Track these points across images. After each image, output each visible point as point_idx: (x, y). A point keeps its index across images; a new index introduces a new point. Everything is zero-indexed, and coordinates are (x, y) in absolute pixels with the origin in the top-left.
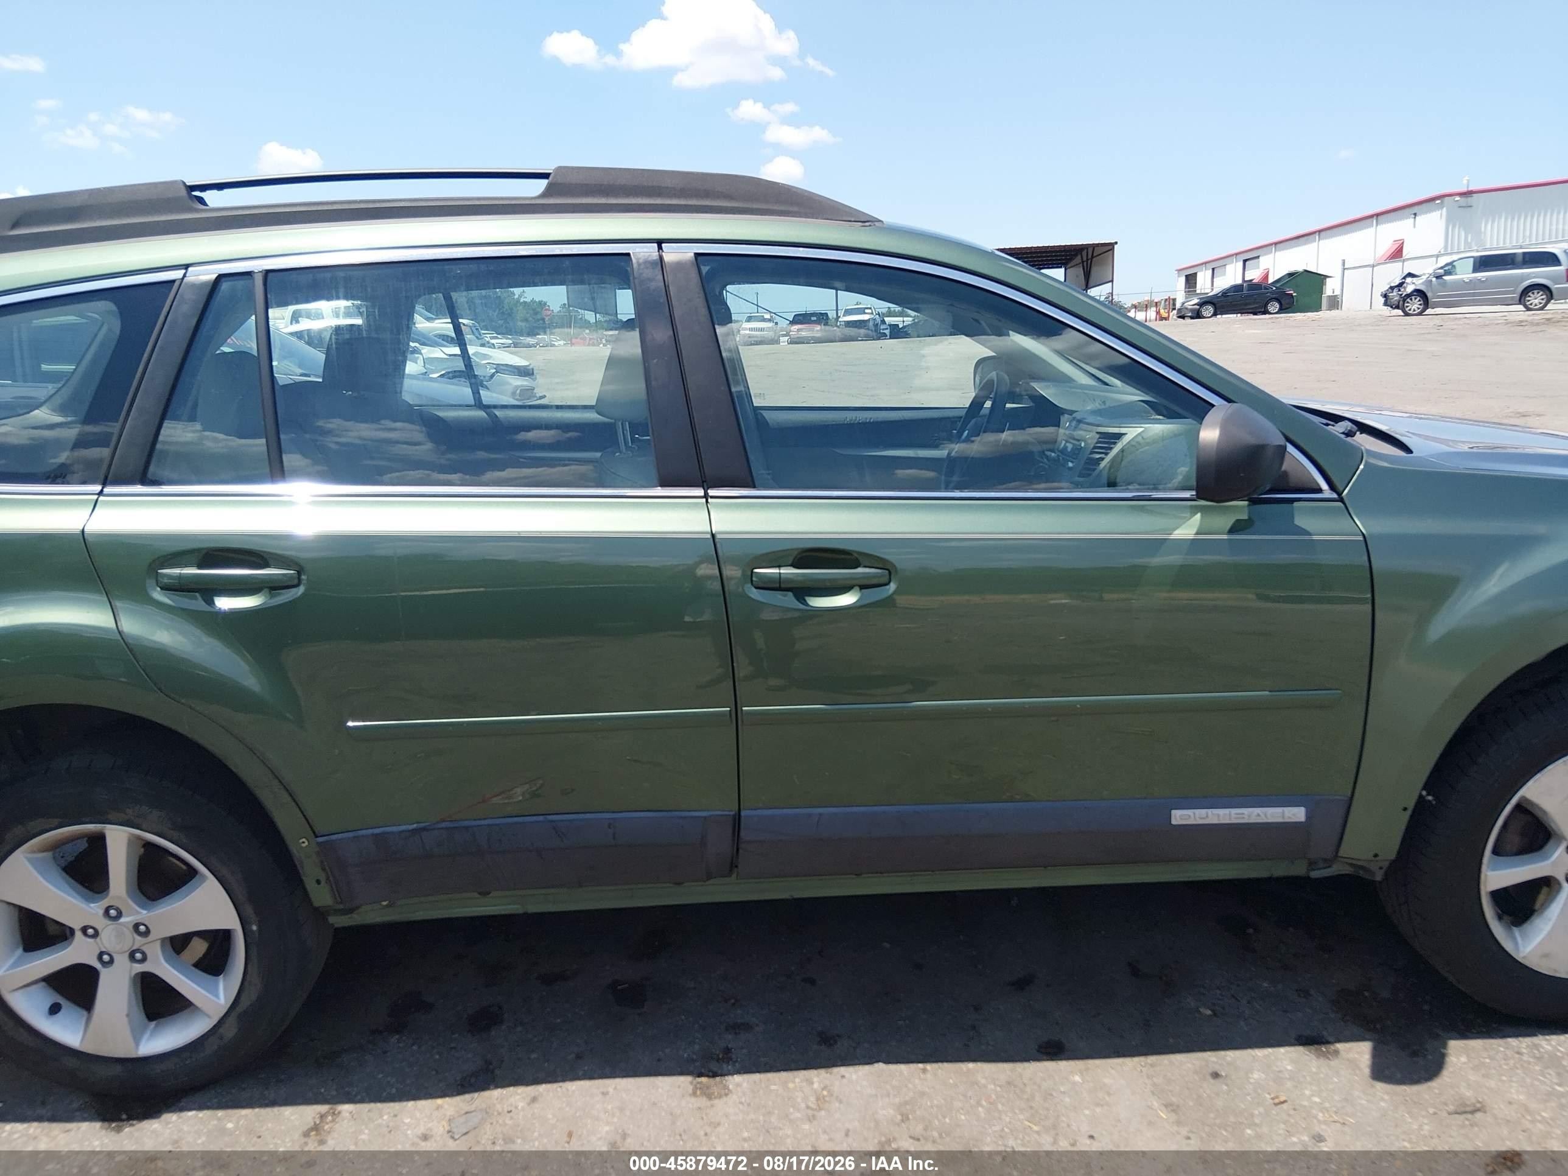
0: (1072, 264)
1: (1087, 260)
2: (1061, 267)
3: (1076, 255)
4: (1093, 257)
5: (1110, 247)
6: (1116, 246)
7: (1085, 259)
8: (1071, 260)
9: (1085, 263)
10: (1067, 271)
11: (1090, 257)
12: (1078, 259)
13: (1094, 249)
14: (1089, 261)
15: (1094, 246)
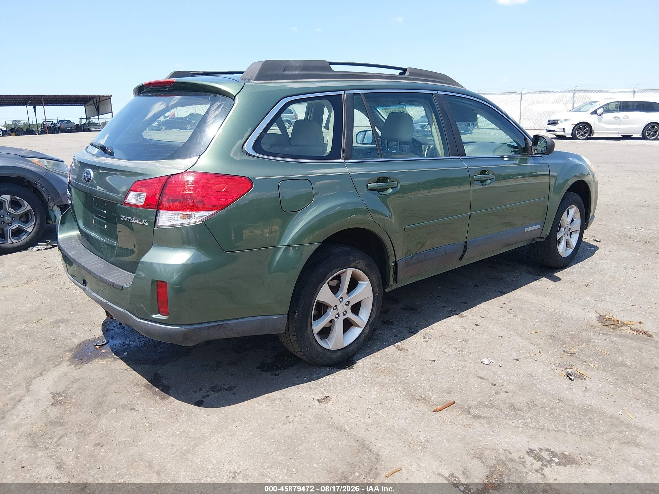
0: (88, 104)
1: (97, 102)
2: (82, 105)
3: (90, 100)
4: (99, 101)
5: (109, 98)
6: (111, 97)
7: (95, 102)
8: (88, 102)
9: (96, 104)
10: (86, 107)
11: (98, 101)
12: (91, 102)
13: (99, 98)
14: (98, 103)
15: (100, 97)
